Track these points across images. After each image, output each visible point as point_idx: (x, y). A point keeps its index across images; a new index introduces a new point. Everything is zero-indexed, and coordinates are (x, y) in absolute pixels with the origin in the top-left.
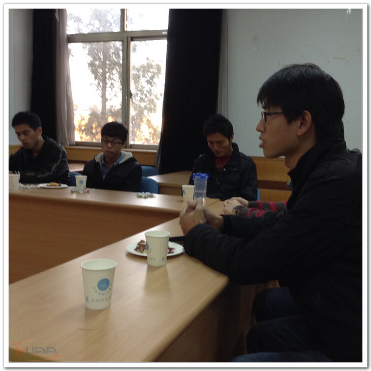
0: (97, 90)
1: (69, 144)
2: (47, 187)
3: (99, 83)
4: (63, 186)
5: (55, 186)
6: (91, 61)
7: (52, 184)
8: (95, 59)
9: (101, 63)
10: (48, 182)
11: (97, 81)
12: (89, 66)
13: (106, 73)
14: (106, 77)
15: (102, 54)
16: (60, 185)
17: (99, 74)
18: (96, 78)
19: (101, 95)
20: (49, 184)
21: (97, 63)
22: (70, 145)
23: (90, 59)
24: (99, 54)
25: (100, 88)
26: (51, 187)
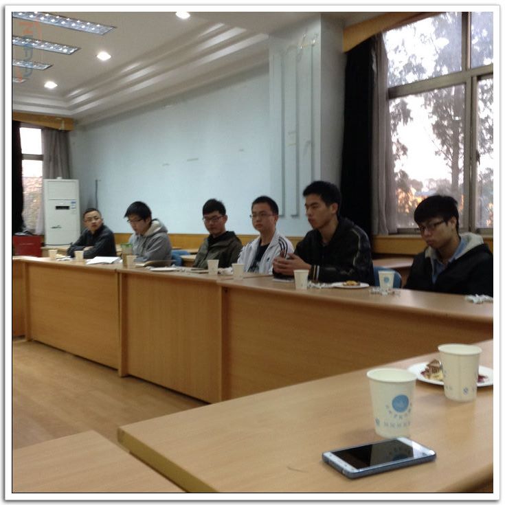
0: (445, 159)
1: (388, 232)
2: (343, 286)
3: (448, 150)
4: (363, 285)
5: (353, 285)
6: (437, 122)
7: (349, 282)
8: (442, 118)
9: (451, 122)
10: (345, 281)
11: (445, 147)
12: (434, 129)
13: (459, 134)
14: (458, 140)
15: (452, 110)
16: (359, 285)
17: (448, 137)
18: (443, 143)
19: (451, 165)
20: (345, 283)
21: (445, 123)
22: (390, 234)
23: (435, 119)
24: (449, 110)
25: (450, 157)
26: (348, 287)
